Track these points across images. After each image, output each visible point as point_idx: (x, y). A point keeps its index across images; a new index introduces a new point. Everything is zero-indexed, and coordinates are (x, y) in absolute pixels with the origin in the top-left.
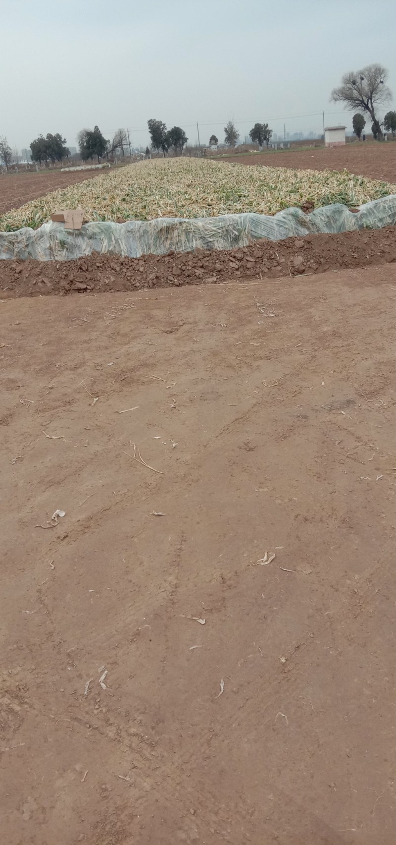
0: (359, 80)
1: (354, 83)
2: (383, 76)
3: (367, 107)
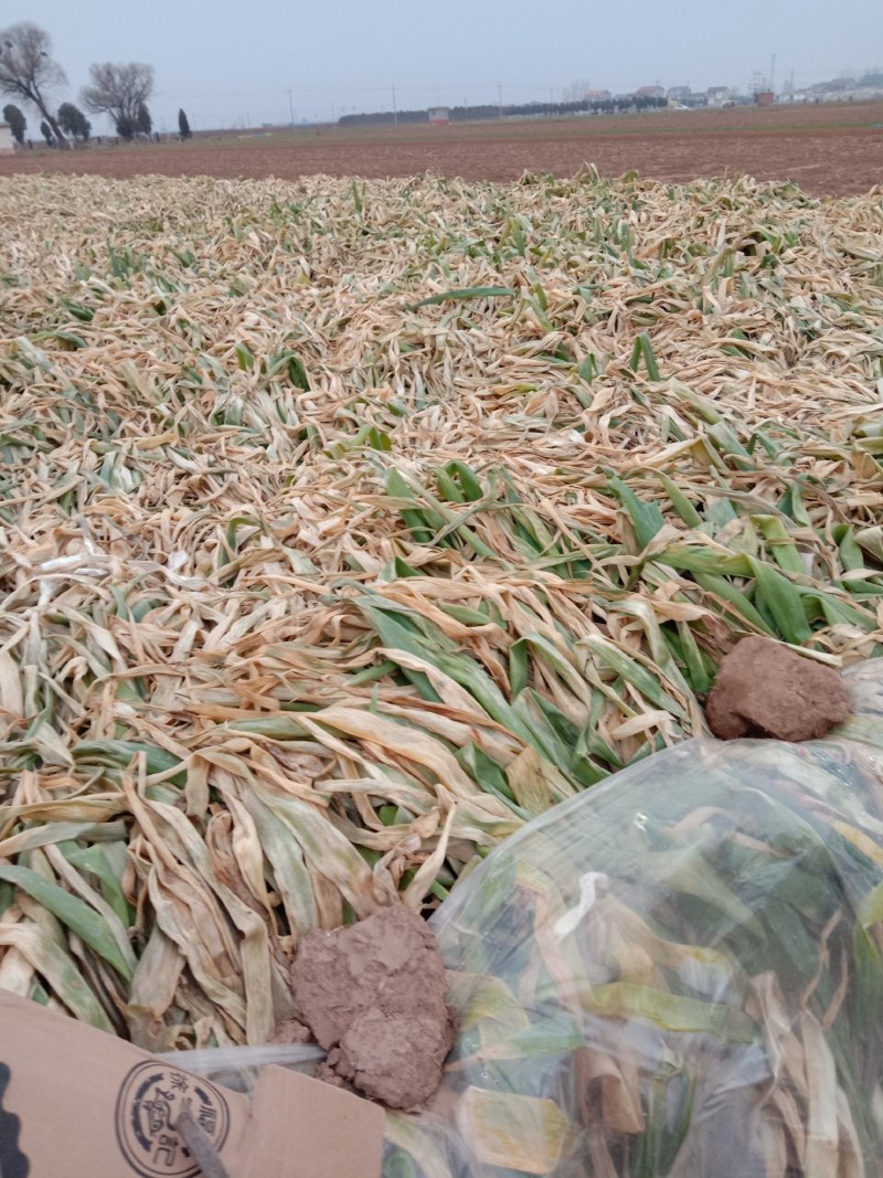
0: (4, 47)
2: (43, 43)
3: (29, 94)
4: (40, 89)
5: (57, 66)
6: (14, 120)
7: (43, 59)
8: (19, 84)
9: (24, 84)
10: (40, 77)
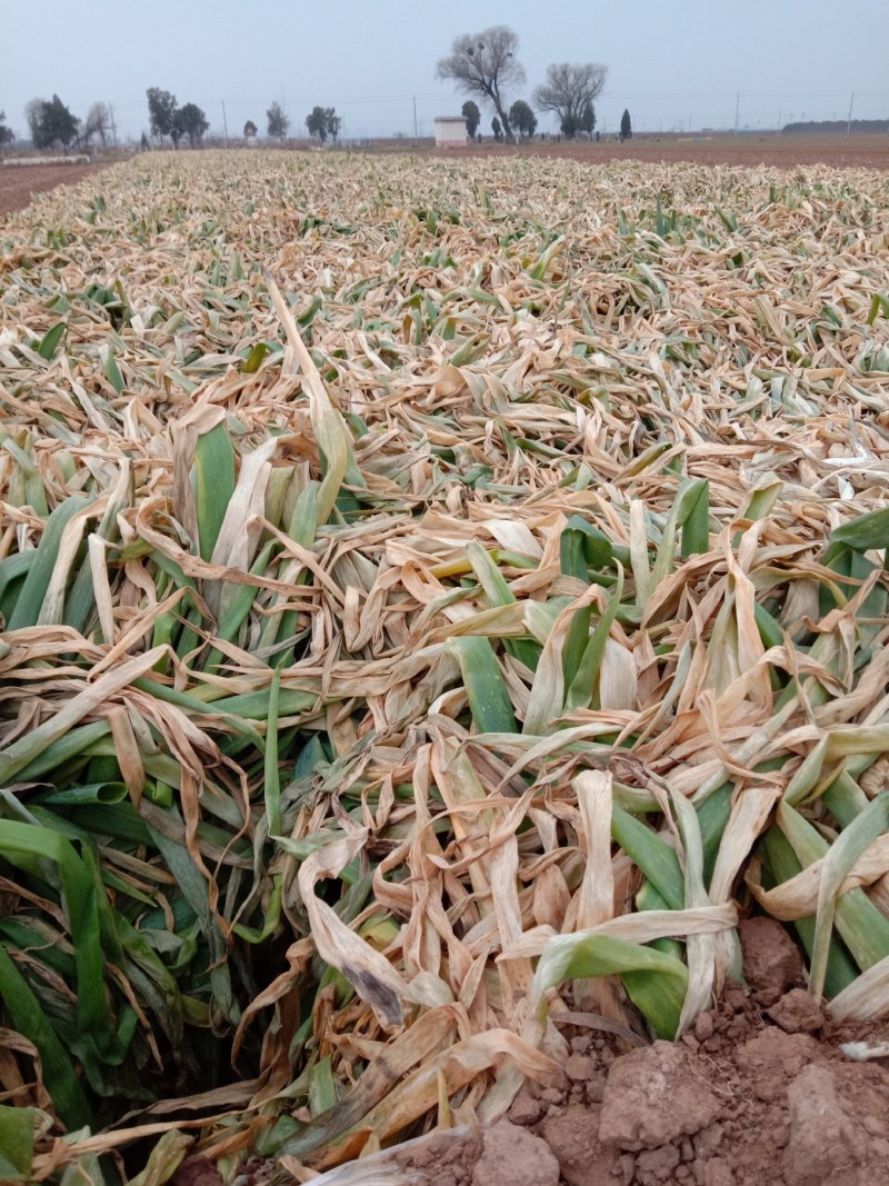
0: (477, 49)
1: (471, 52)
3: (489, 91)
4: (500, 87)
5: (519, 66)
6: (471, 115)
7: (509, 59)
8: (483, 82)
9: (487, 82)
10: (502, 76)
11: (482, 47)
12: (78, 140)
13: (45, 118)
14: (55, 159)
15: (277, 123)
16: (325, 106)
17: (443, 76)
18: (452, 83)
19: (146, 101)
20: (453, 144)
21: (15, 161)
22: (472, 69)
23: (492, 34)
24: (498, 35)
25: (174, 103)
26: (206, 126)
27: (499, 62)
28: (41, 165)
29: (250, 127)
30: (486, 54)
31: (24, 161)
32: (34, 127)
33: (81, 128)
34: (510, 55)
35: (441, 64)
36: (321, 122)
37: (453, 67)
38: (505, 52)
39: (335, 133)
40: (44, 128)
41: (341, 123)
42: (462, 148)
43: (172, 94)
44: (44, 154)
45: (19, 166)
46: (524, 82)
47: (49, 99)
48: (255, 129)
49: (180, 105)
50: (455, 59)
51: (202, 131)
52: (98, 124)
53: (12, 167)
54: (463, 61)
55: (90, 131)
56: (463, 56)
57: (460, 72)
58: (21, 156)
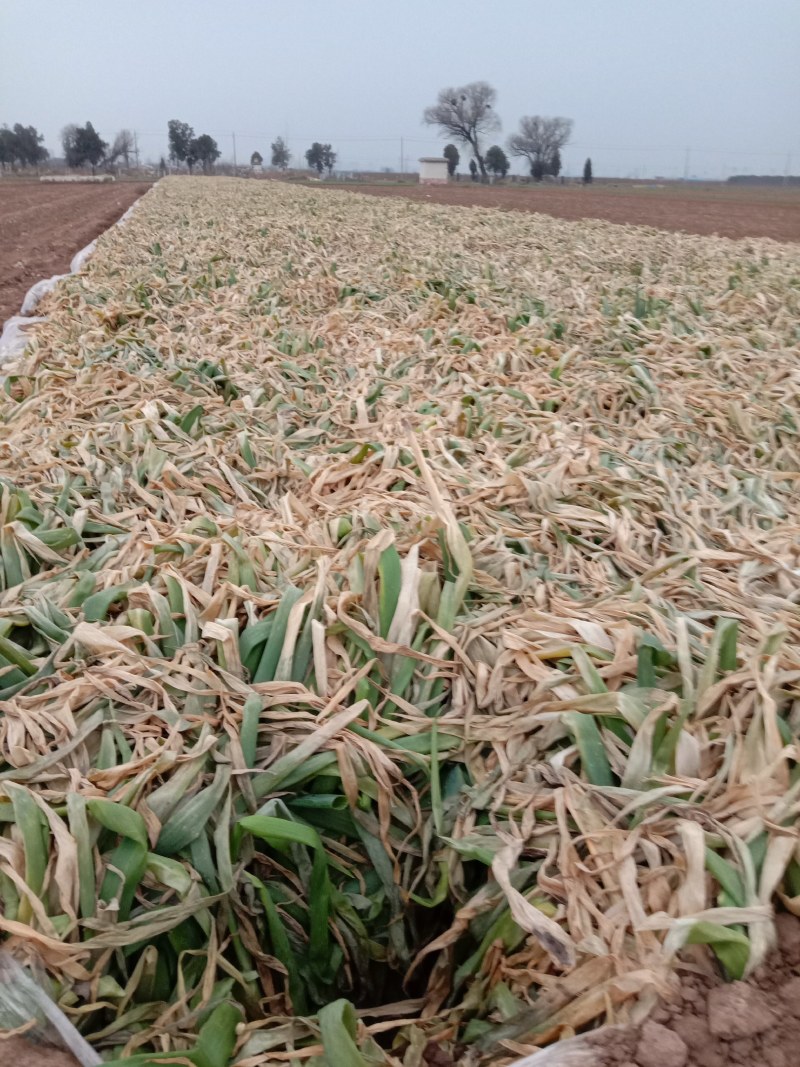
0: (459, 100)
1: (454, 103)
2: (491, 98)
3: (468, 137)
4: (478, 134)
5: (496, 116)
6: (451, 156)
7: (487, 110)
8: (463, 129)
9: (467, 128)
10: (481, 124)
11: (464, 99)
12: (105, 161)
13: (78, 141)
14: (85, 178)
15: (280, 155)
16: (323, 142)
17: (429, 122)
18: (437, 128)
19: (167, 130)
20: (435, 182)
21: (50, 178)
22: (455, 117)
23: (473, 87)
24: (479, 89)
25: (190, 135)
26: (217, 154)
27: (479, 112)
28: (73, 183)
29: (257, 158)
30: (468, 105)
31: (58, 178)
32: (67, 148)
33: (108, 151)
34: (488, 106)
35: (427, 112)
36: (319, 156)
37: (438, 115)
38: (485, 103)
39: (330, 166)
40: (77, 150)
41: (337, 159)
42: (444, 186)
43: (190, 126)
44: (75, 173)
45: (54, 183)
46: (500, 129)
47: (83, 125)
48: (260, 159)
49: (197, 135)
50: (440, 108)
51: (214, 159)
52: (123, 148)
53: (47, 183)
54: (447, 110)
55: (116, 153)
56: (447, 105)
57: (444, 120)
58: (55, 173)
